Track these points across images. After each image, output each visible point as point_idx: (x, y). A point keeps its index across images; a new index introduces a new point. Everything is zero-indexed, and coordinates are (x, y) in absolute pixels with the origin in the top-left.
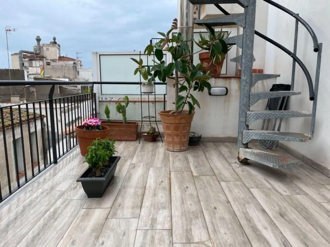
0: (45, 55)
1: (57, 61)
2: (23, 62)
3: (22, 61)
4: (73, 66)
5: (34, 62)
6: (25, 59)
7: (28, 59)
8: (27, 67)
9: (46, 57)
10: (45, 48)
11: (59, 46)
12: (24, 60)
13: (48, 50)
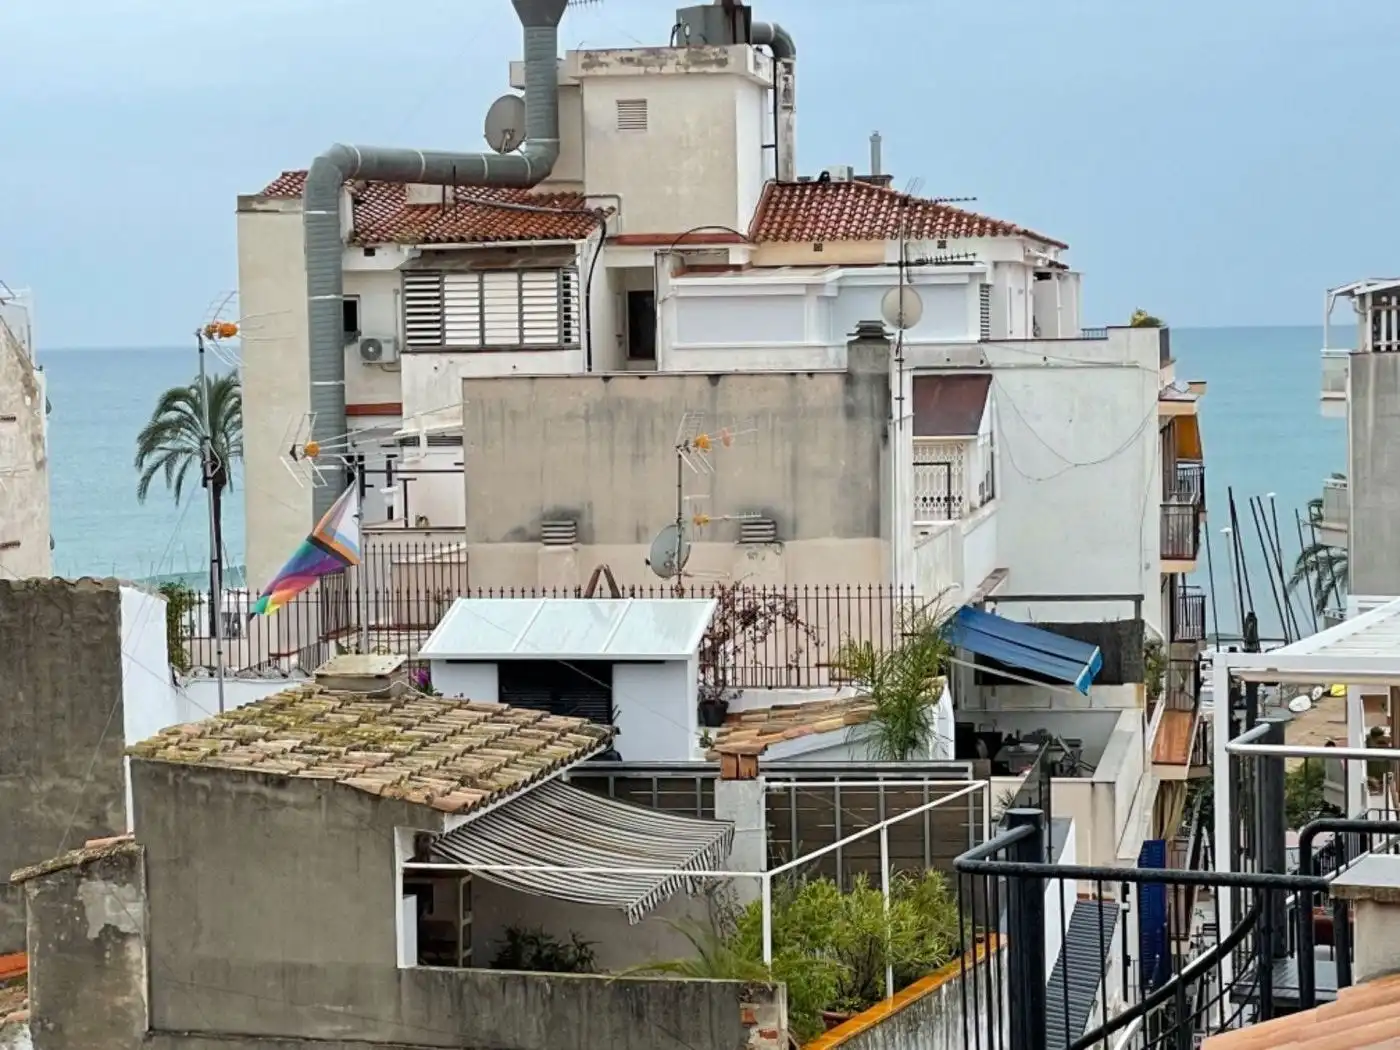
0: (595, 186)
1: (738, 255)
2: (349, 289)
3: (340, 275)
4: (849, 378)
5: (459, 290)
6: (370, 252)
7: (406, 249)
8: (387, 354)
9: (605, 204)
10: (599, 104)
11: (781, 47)
12: (357, 261)
13: (642, 125)
